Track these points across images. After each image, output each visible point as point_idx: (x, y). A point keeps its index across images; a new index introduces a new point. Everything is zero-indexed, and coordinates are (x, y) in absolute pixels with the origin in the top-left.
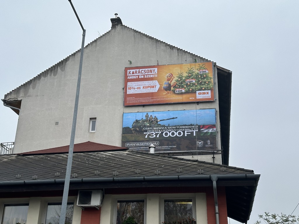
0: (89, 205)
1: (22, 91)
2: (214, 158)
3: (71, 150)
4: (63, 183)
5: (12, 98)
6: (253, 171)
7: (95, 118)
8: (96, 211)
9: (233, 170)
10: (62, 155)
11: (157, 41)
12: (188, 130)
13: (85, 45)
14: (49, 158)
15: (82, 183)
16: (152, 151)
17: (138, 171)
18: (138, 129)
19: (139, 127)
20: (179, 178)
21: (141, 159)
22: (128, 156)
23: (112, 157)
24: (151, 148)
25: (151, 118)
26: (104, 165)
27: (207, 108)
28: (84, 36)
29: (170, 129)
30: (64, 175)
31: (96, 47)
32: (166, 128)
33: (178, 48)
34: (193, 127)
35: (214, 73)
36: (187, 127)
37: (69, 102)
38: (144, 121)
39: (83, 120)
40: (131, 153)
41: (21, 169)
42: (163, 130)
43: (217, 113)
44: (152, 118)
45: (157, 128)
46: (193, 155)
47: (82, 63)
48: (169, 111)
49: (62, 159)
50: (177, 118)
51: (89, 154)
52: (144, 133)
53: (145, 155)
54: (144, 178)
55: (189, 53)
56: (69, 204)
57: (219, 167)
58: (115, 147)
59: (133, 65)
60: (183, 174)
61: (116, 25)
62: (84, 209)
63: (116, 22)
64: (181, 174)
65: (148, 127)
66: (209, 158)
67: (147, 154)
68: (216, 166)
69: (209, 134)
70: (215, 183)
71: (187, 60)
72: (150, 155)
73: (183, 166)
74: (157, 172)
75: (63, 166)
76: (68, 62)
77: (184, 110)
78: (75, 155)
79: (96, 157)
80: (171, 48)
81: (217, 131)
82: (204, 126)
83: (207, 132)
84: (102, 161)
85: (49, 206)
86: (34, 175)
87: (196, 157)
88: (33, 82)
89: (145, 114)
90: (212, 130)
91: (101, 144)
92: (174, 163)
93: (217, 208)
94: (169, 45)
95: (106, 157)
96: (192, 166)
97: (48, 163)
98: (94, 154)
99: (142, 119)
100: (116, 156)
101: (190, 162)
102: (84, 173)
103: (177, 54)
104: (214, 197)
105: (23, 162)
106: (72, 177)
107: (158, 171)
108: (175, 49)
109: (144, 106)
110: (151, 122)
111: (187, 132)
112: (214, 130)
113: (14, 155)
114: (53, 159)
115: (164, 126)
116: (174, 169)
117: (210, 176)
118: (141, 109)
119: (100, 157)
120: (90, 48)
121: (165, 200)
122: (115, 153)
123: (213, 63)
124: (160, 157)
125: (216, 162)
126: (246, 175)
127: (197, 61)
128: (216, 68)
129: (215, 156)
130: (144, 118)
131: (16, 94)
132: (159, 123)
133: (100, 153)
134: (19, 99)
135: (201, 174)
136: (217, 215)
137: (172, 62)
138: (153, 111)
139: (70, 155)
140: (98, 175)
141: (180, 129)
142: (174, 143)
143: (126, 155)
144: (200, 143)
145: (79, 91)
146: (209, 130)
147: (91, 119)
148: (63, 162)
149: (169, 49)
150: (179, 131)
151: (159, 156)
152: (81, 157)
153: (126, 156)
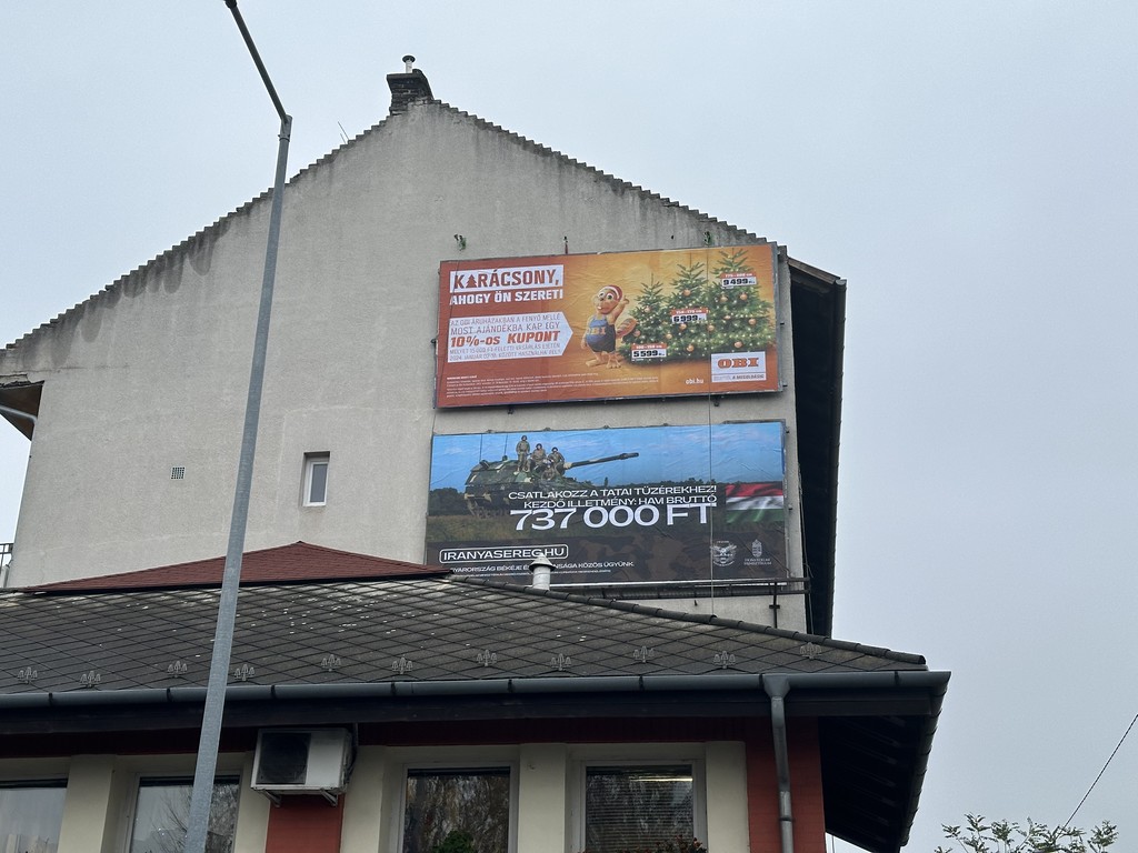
0: (300, 787)
1: (44, 346)
2: (775, 607)
3: (232, 575)
4: (198, 703)
5: (9, 372)
6: (921, 660)
7: (326, 455)
8: (324, 810)
9: (848, 655)
10: (197, 595)
11: (563, 161)
12: (679, 503)
13: (290, 174)
14: (145, 605)
15: (274, 702)
16: (541, 580)
17: (485, 657)
18: (487, 497)
19: (495, 490)
20: (642, 686)
21: (499, 611)
22: (449, 599)
23: (387, 604)
24: (538, 571)
25: (539, 454)
26: (358, 634)
27: (752, 418)
28: (285, 139)
29: (611, 497)
30: (202, 669)
31: (331, 182)
32: (594, 493)
33: (643, 189)
34: (698, 489)
35: (780, 284)
36: (674, 490)
37: (226, 391)
38: (512, 464)
39: (280, 460)
40: (462, 590)
41: (39, 646)
42: (583, 501)
43: (788, 437)
44: (543, 457)
45: (563, 494)
46: (696, 597)
47: (277, 245)
48: (606, 428)
49: (196, 609)
50: (637, 455)
51: (302, 592)
52: (513, 512)
53: (515, 594)
54: (510, 683)
55: (685, 208)
56: (220, 781)
57: (796, 643)
58: (399, 564)
59: (471, 254)
60: (659, 668)
61: (406, 98)
62: (278, 801)
63: (409, 88)
64: (649, 668)
65: (527, 488)
66: (759, 607)
67: (523, 591)
68: (783, 640)
69: (757, 518)
70: (778, 705)
71: (677, 237)
72: (535, 597)
73: (659, 640)
74: (561, 660)
75: (199, 635)
76: (221, 240)
77: (666, 425)
78: (247, 594)
79: (328, 603)
80: (615, 191)
81: (790, 506)
82: (738, 488)
83: (749, 512)
84: (351, 619)
85: (143, 789)
86: (87, 671)
87: (708, 606)
88: (86, 315)
89: (517, 439)
90: (770, 503)
91: (348, 554)
92: (624, 627)
93: (785, 798)
94: (609, 178)
95: (367, 601)
96: (691, 640)
97: (143, 625)
98: (320, 591)
99: (505, 457)
100: (404, 600)
101: (684, 624)
102: (279, 666)
103: (638, 214)
104: (775, 759)
105: (47, 619)
106: (233, 679)
107: (565, 657)
108: (633, 195)
109: (511, 408)
110: (538, 471)
111: (675, 511)
112: (778, 504)
113: (12, 595)
114: (159, 610)
115: (588, 486)
116: (624, 649)
117: (761, 677)
118: (499, 421)
119: (344, 603)
120: (310, 186)
121: (588, 768)
122: (400, 589)
123: (773, 251)
124: (572, 604)
125: (783, 625)
126: (896, 676)
127: (715, 238)
128: (787, 266)
129: (781, 600)
130: (513, 456)
131: (23, 360)
132: (568, 474)
133: (342, 587)
134: (34, 379)
135: (729, 671)
136: (787, 827)
137: (621, 241)
138: (547, 430)
139: (229, 595)
140: (335, 671)
141: (648, 497)
142: (626, 549)
143: (443, 594)
144: (724, 550)
145: (265, 348)
146: (757, 503)
147: (308, 456)
148: (199, 621)
149: (610, 192)
150: (643, 504)
151: (566, 599)
152: (270, 601)
153: (443, 599)
